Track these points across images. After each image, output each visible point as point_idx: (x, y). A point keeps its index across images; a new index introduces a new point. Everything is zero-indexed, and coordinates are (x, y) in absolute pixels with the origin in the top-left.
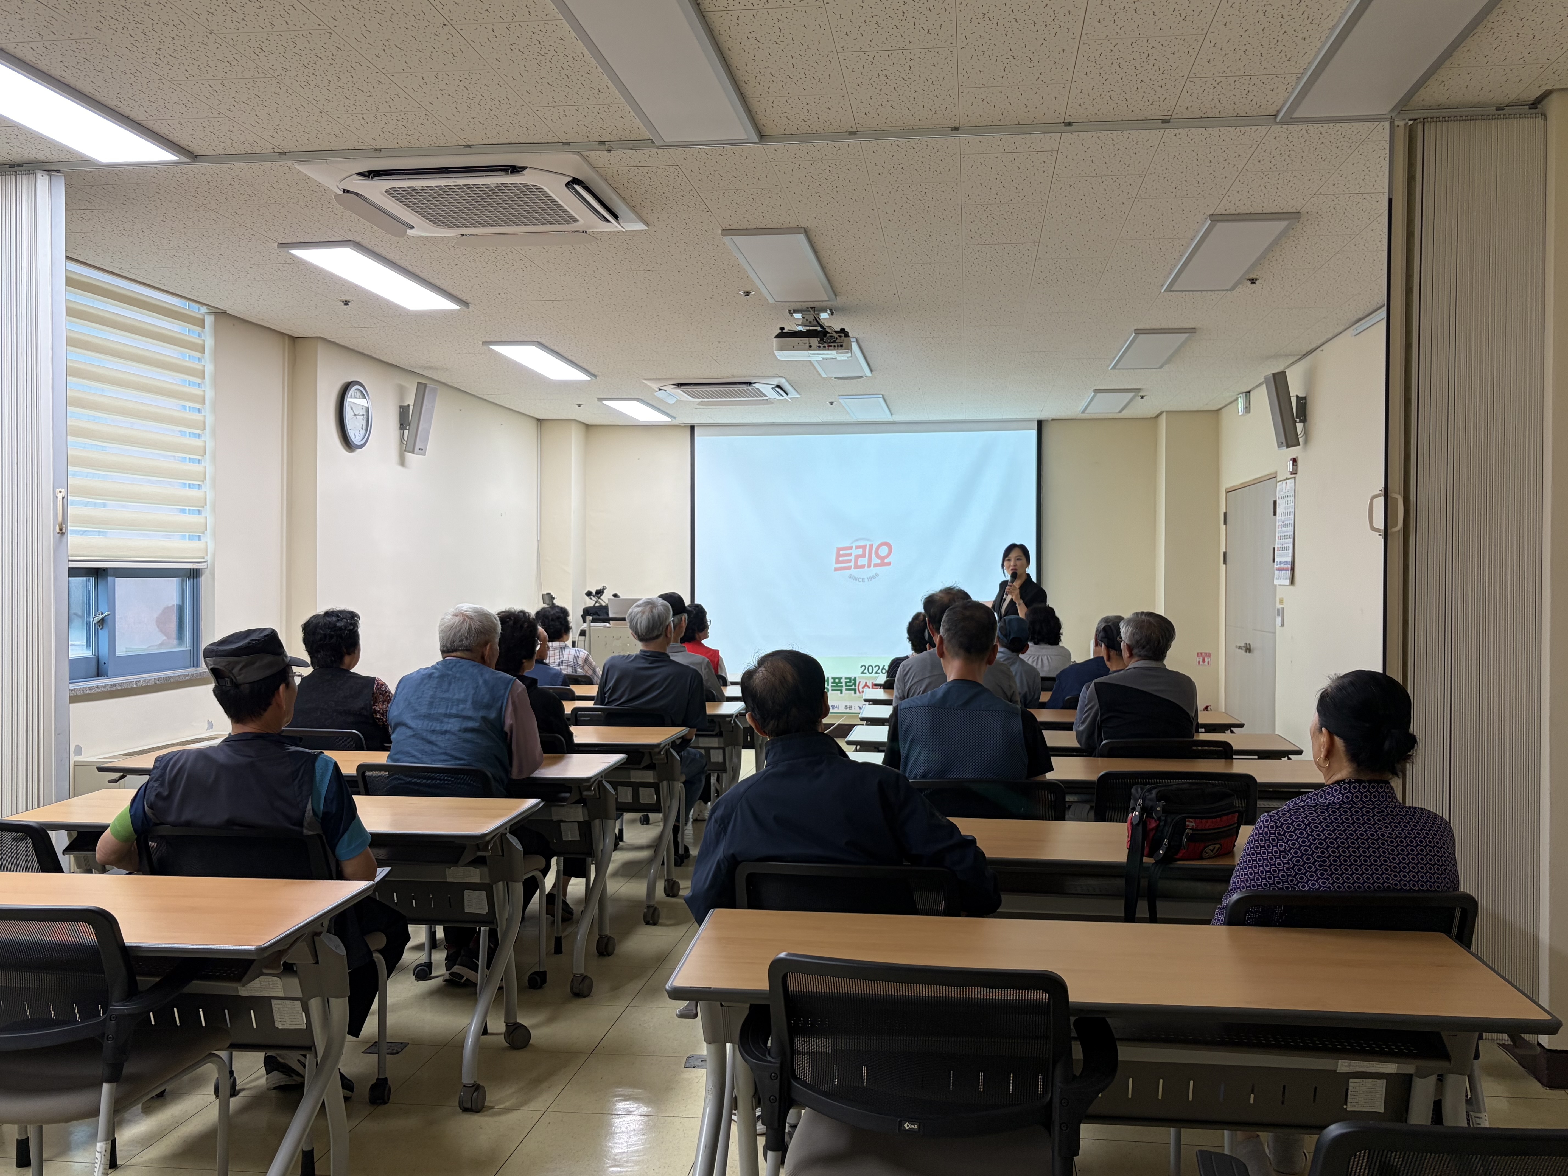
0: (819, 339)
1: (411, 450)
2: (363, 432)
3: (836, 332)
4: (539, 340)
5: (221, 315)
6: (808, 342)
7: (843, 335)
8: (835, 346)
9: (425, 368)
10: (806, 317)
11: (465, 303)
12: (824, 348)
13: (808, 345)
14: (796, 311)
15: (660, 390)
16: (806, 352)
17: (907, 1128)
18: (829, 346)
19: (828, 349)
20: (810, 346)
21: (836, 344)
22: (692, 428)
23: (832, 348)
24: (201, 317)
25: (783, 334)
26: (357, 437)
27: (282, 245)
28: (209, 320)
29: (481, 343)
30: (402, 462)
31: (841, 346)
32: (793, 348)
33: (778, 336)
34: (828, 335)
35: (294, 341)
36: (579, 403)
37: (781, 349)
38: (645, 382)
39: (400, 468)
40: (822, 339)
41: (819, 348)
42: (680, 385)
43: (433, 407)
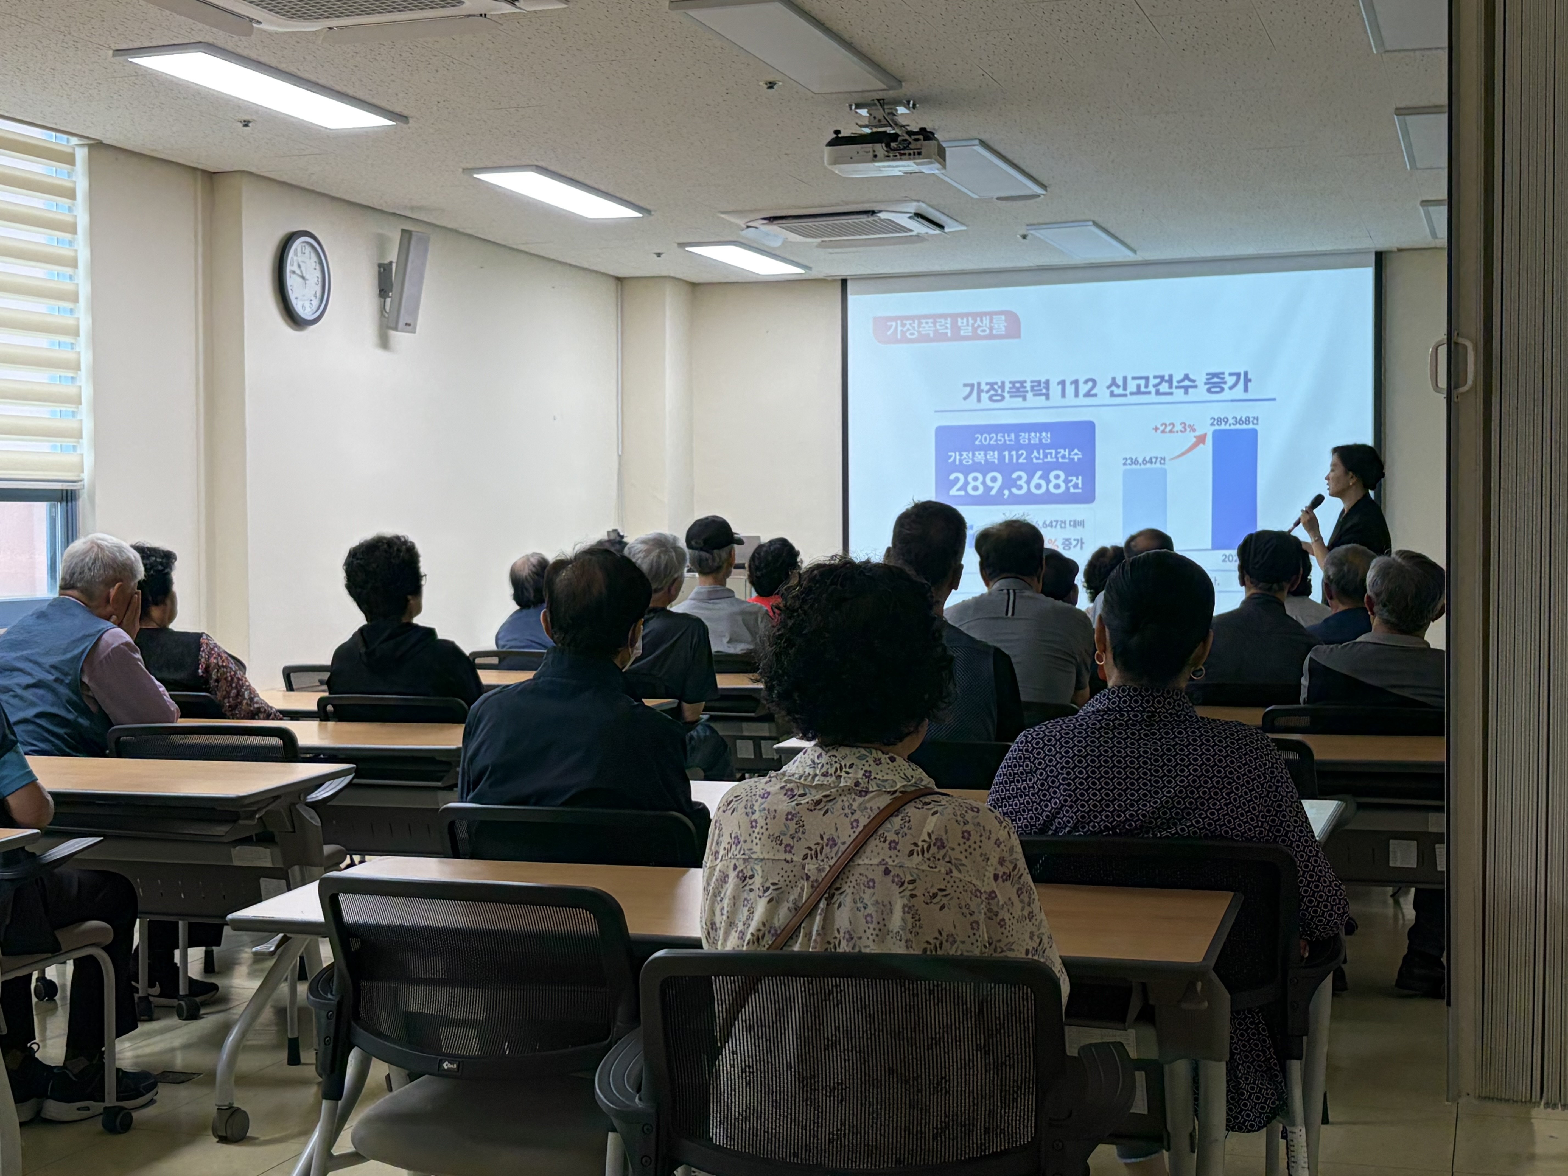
0: (884, 145)
1: (393, 325)
2: (316, 303)
3: (910, 133)
4: (536, 163)
5: (97, 147)
6: (871, 150)
7: (921, 137)
8: (910, 154)
9: (412, 208)
10: (875, 113)
11: (400, 117)
12: (895, 159)
13: (871, 154)
14: (858, 106)
15: (748, 227)
16: (871, 165)
17: (446, 1067)
18: (901, 154)
19: (901, 159)
20: (875, 156)
21: (912, 152)
22: (844, 282)
23: (907, 157)
24: (69, 150)
25: (838, 141)
26: (308, 309)
27: (118, 52)
28: (81, 154)
29: (461, 170)
30: (384, 343)
31: (919, 154)
32: (851, 160)
33: (830, 144)
34: (900, 139)
35: (211, 179)
36: (658, 251)
37: (836, 161)
38: (723, 216)
39: (380, 352)
40: (888, 146)
41: (887, 158)
42: (772, 219)
43: (423, 264)
